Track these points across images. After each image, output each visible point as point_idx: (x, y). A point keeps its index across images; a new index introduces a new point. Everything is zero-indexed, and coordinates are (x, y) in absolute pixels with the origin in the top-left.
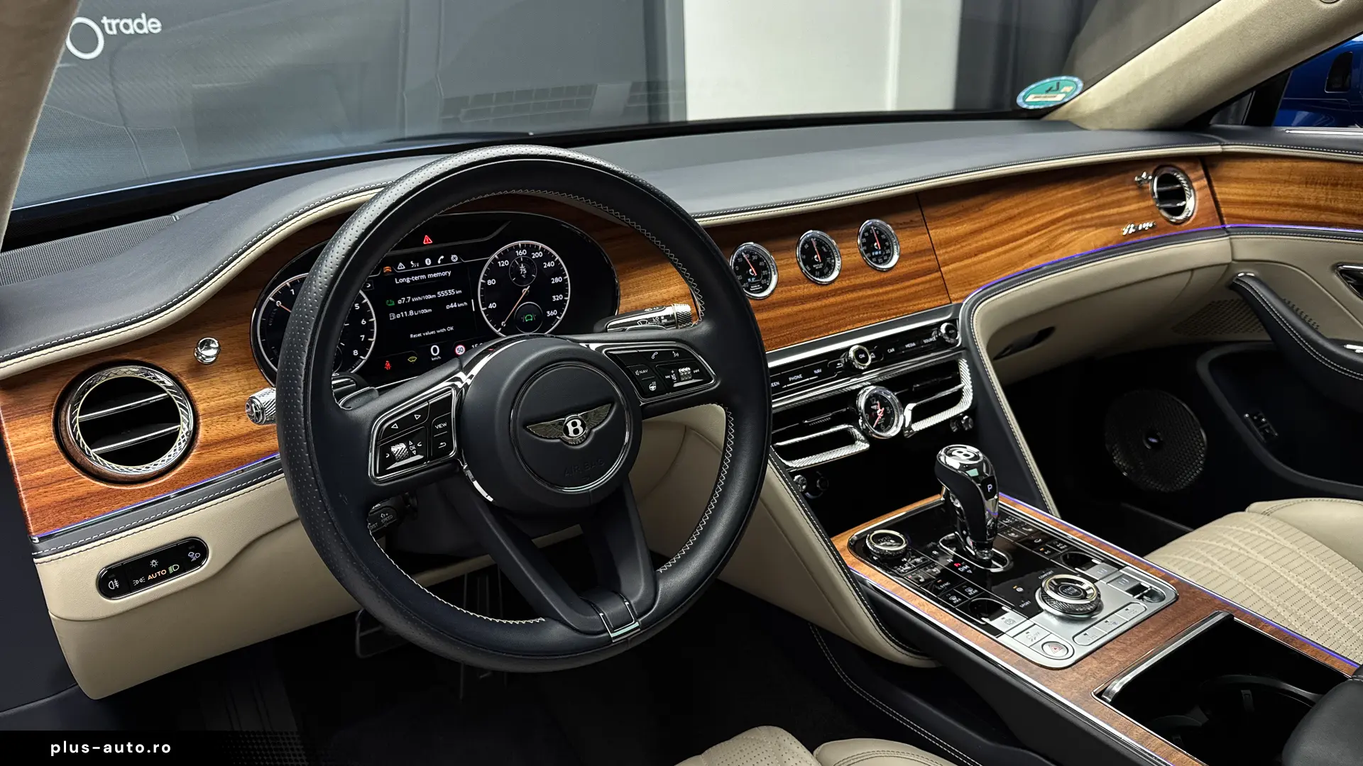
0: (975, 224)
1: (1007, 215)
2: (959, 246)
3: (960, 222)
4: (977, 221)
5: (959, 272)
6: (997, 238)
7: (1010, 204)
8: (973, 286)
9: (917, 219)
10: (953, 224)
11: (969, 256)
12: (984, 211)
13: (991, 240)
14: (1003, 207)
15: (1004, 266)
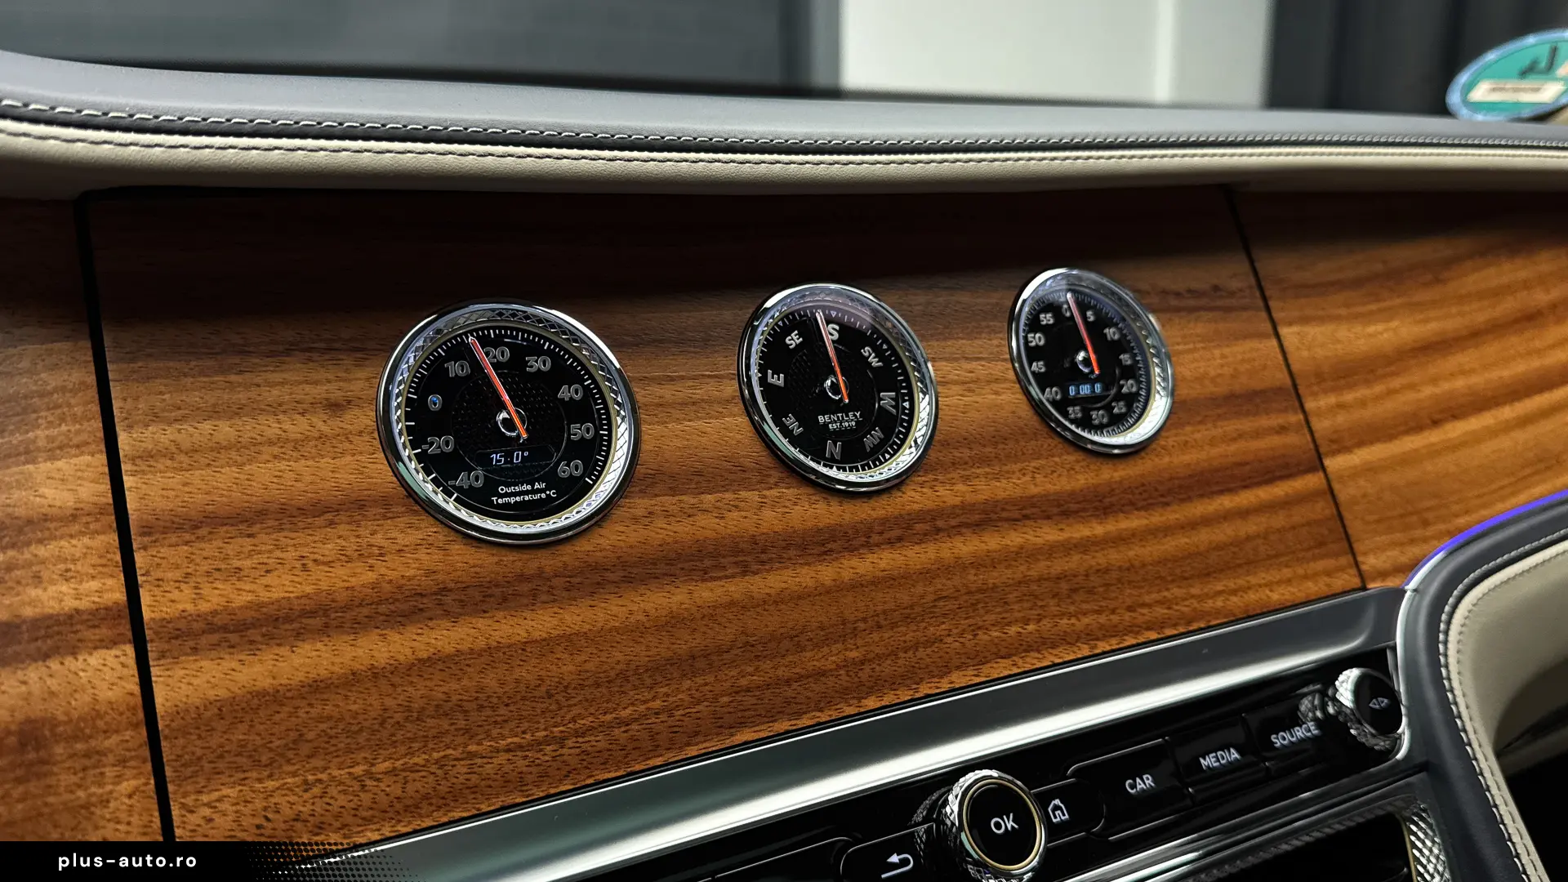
2: (1378, 388)
5: (1386, 478)
9: (1235, 284)
11: (1412, 425)
13: (1477, 381)
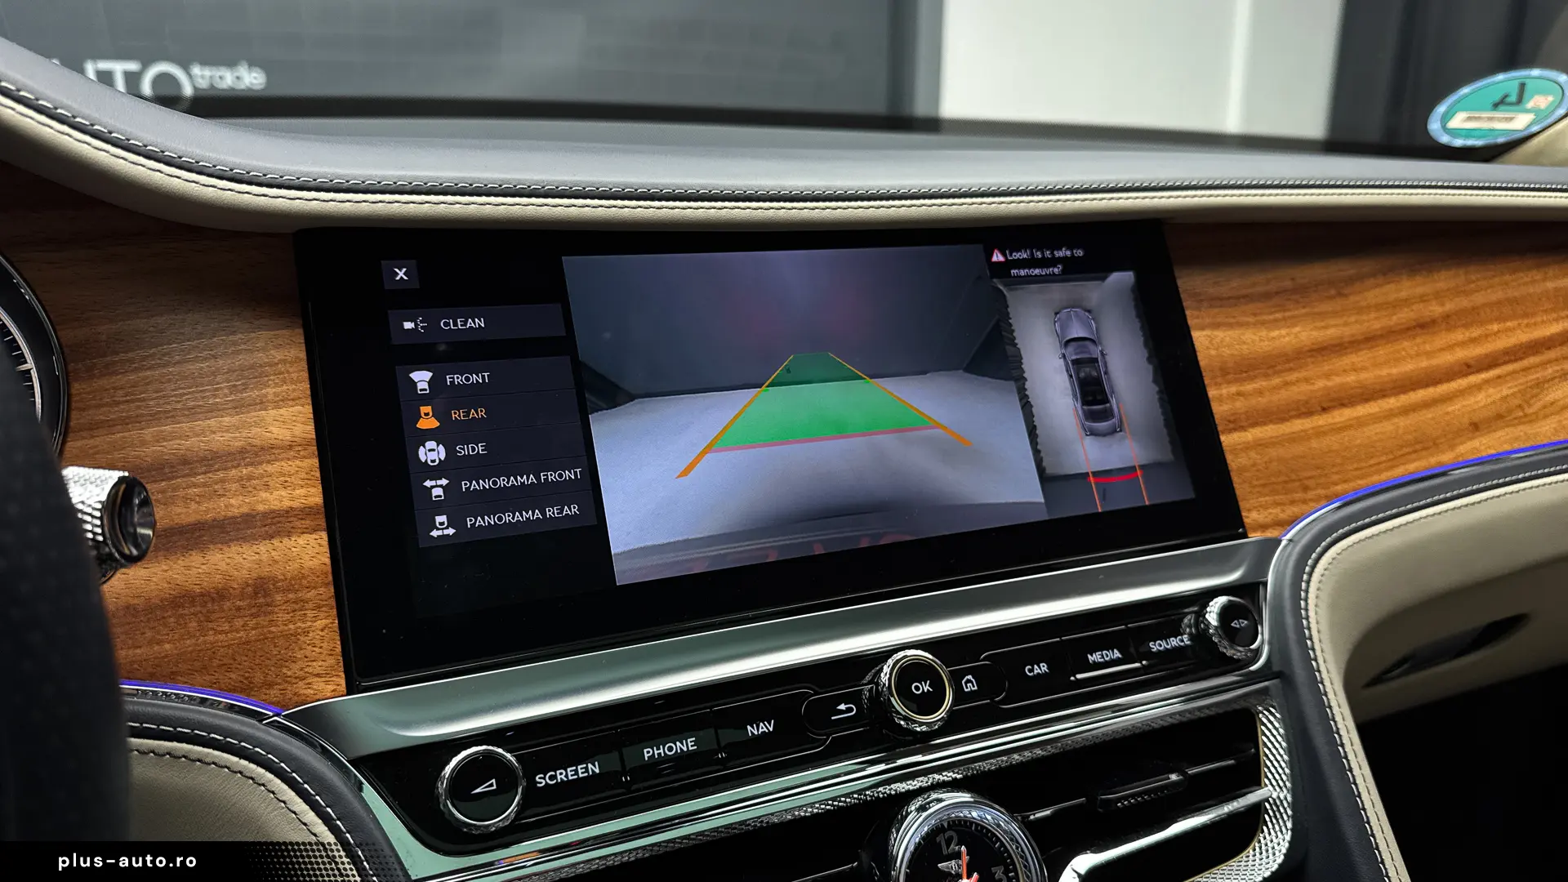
0: (1326, 328)
1: (1412, 315)
3: (1284, 319)
4: (1332, 322)
6: (1384, 372)
7: (1420, 290)
8: (1311, 494)
10: (1263, 323)
11: (1305, 409)
12: (1352, 299)
13: (1368, 376)
14: (1403, 294)
15: (1402, 447)
